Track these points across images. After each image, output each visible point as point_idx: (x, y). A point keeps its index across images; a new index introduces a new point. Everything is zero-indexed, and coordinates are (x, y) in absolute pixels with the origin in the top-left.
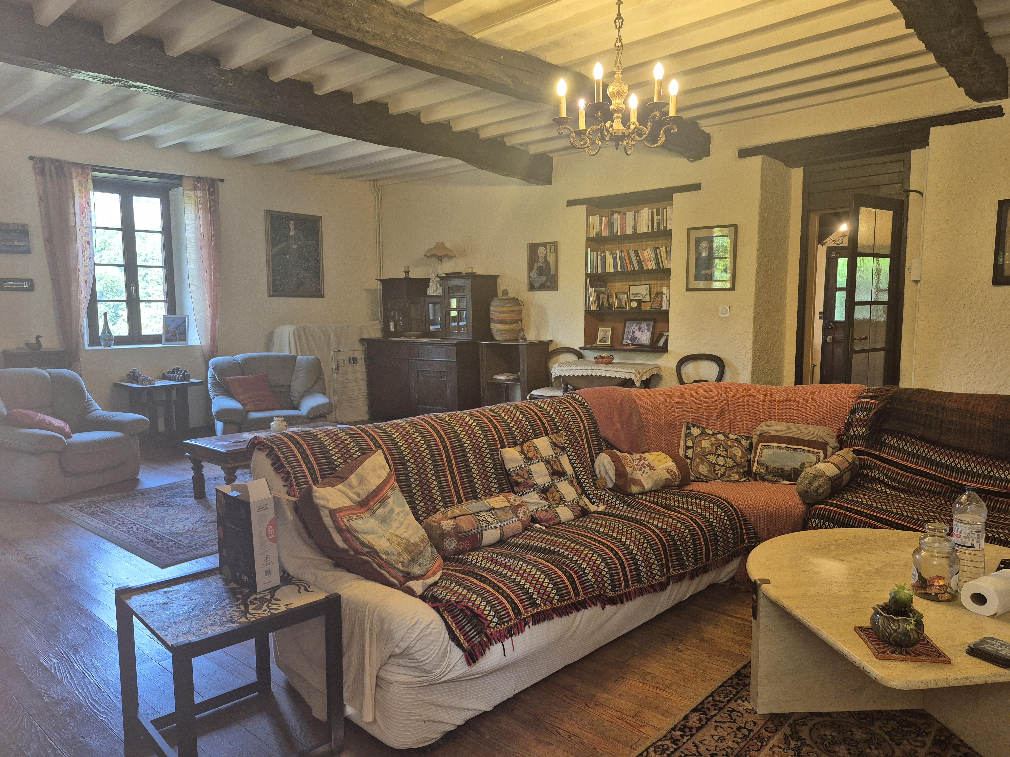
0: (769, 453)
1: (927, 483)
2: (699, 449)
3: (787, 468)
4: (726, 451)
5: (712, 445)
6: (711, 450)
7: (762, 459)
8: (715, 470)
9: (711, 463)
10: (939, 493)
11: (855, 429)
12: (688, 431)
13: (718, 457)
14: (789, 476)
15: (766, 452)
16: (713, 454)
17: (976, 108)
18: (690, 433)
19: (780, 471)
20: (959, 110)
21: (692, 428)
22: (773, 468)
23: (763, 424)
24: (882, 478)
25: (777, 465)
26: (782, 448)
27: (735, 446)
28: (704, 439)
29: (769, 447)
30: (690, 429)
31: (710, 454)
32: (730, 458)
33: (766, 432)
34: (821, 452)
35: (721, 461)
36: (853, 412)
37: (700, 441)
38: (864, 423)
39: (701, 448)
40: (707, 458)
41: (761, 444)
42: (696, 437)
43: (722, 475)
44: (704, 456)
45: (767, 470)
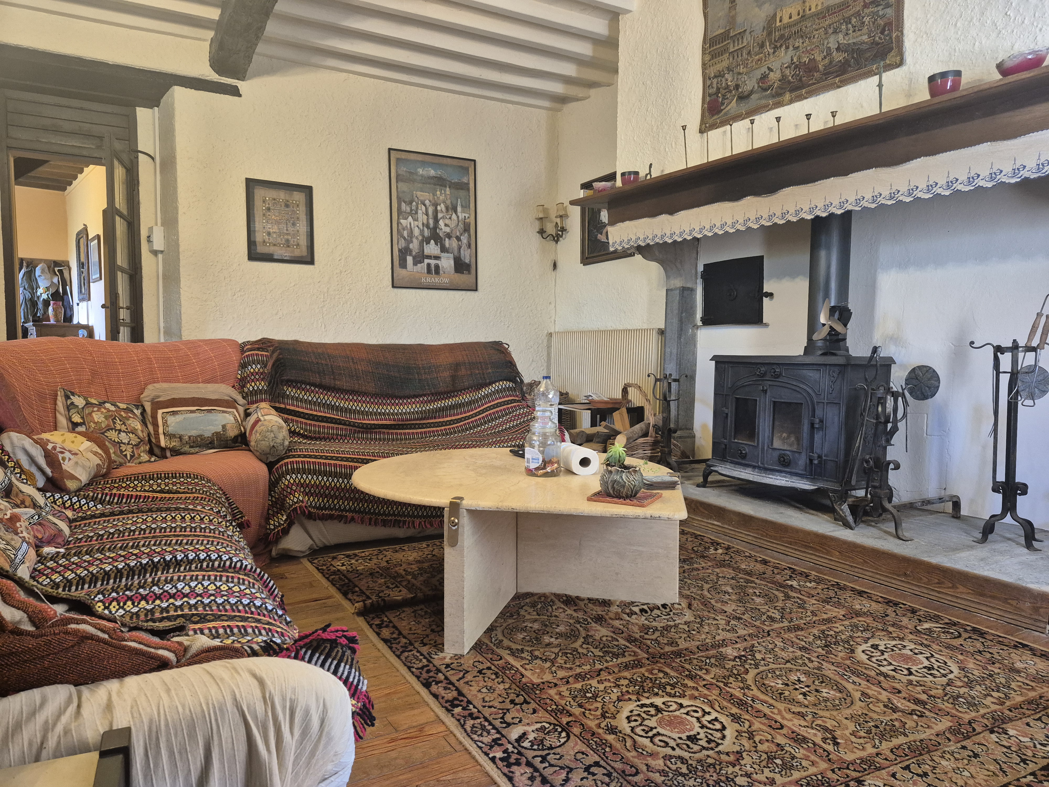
0: (178, 420)
1: (333, 428)
2: (93, 425)
3: (208, 434)
4: (124, 423)
5: (106, 417)
6: (108, 425)
7: (171, 430)
8: (121, 451)
9: (114, 441)
10: (345, 436)
11: (253, 384)
12: (69, 402)
13: (119, 433)
14: (210, 443)
15: (171, 420)
16: (112, 429)
17: (215, 80)
18: (72, 403)
19: (199, 439)
20: (200, 77)
21: (72, 397)
22: (190, 437)
23: (150, 387)
24: (297, 430)
25: (194, 433)
26: (192, 412)
27: (130, 417)
28: (93, 411)
29: (174, 413)
30: (69, 398)
31: (108, 430)
32: (133, 433)
33: (159, 397)
34: (234, 411)
35: (124, 437)
36: (243, 366)
37: (90, 414)
38: (262, 376)
39: (95, 423)
40: (107, 437)
41: (160, 412)
42: (83, 408)
43: (132, 457)
44: (103, 433)
45: (181, 441)
